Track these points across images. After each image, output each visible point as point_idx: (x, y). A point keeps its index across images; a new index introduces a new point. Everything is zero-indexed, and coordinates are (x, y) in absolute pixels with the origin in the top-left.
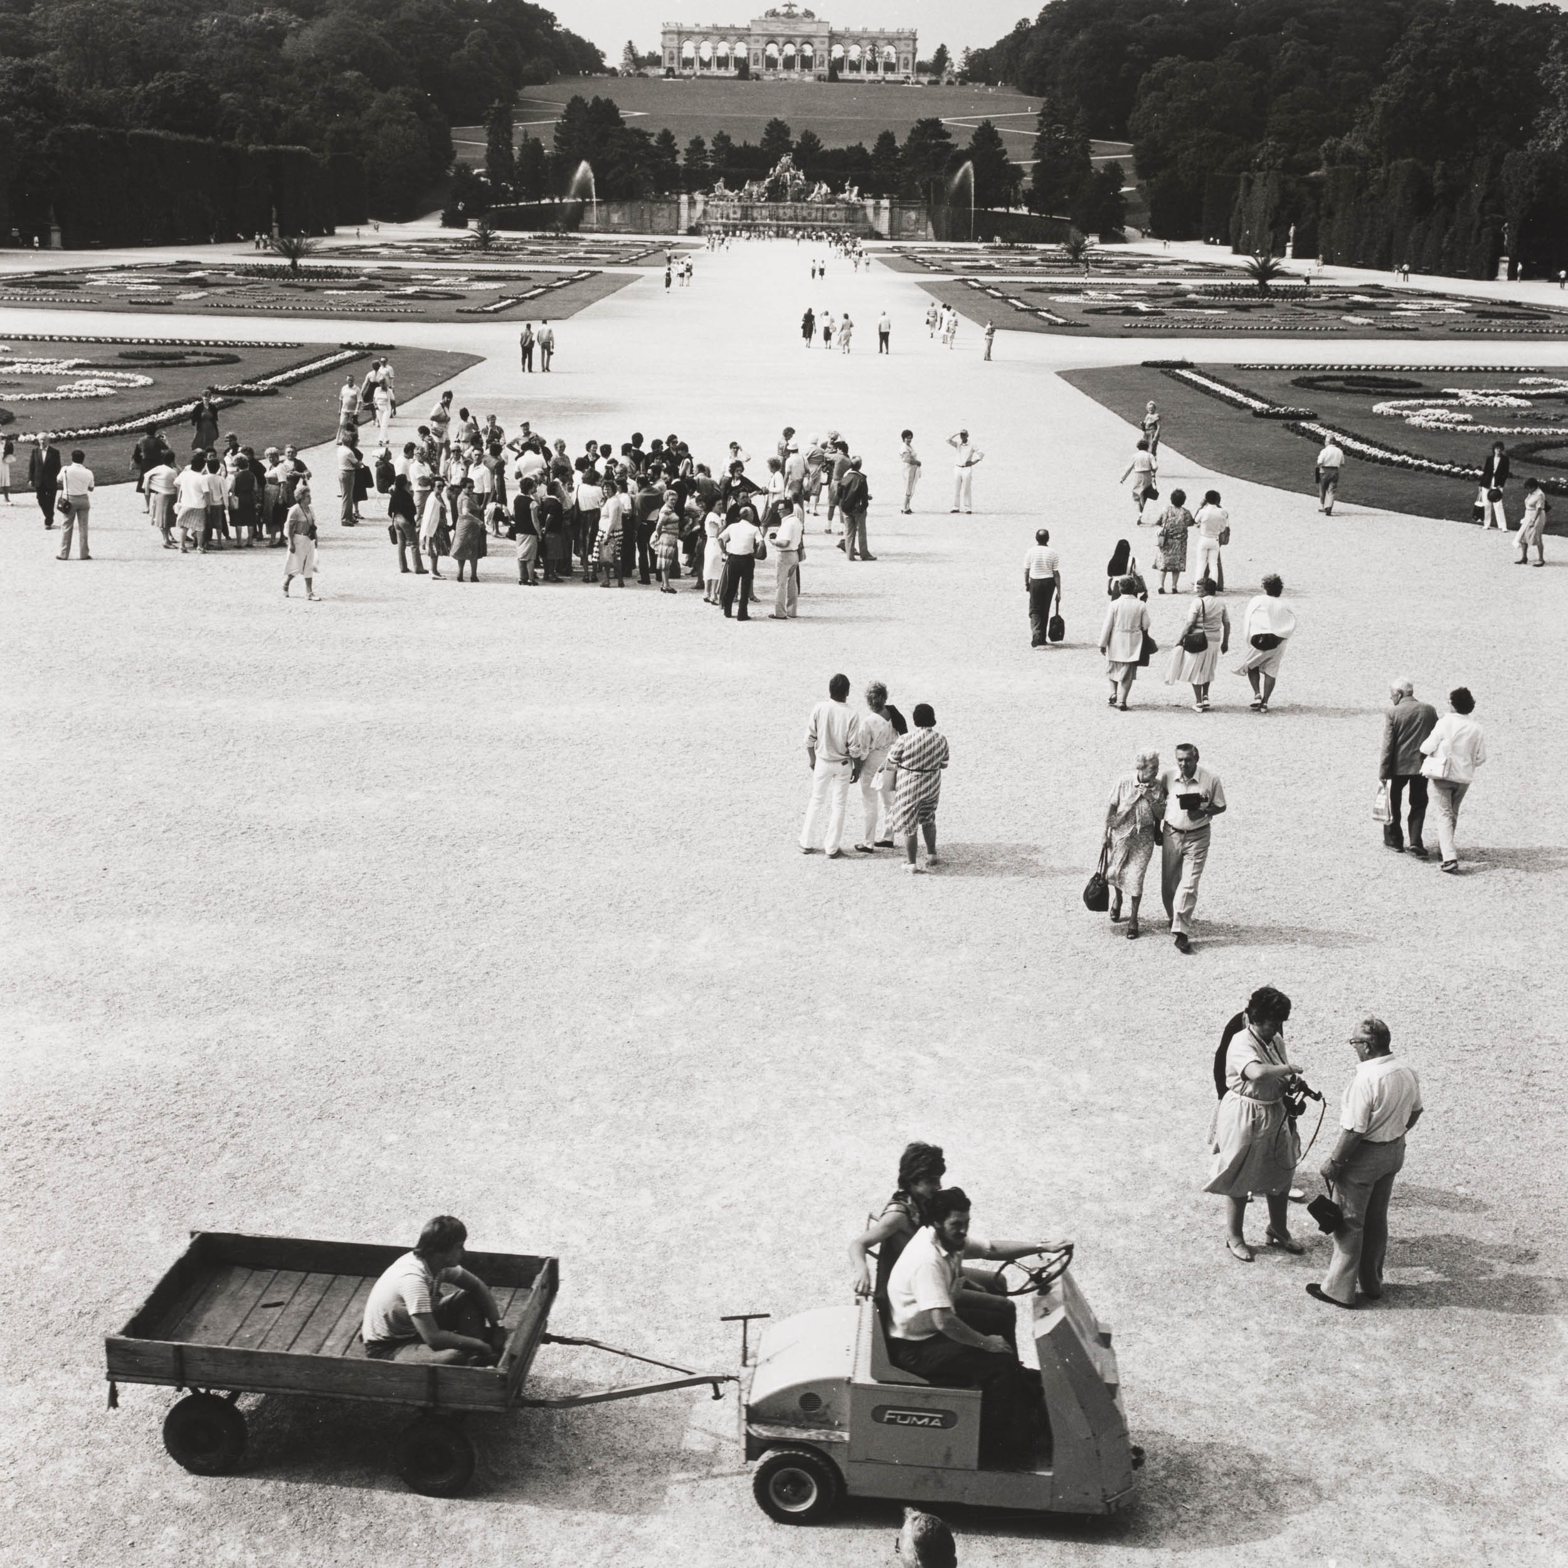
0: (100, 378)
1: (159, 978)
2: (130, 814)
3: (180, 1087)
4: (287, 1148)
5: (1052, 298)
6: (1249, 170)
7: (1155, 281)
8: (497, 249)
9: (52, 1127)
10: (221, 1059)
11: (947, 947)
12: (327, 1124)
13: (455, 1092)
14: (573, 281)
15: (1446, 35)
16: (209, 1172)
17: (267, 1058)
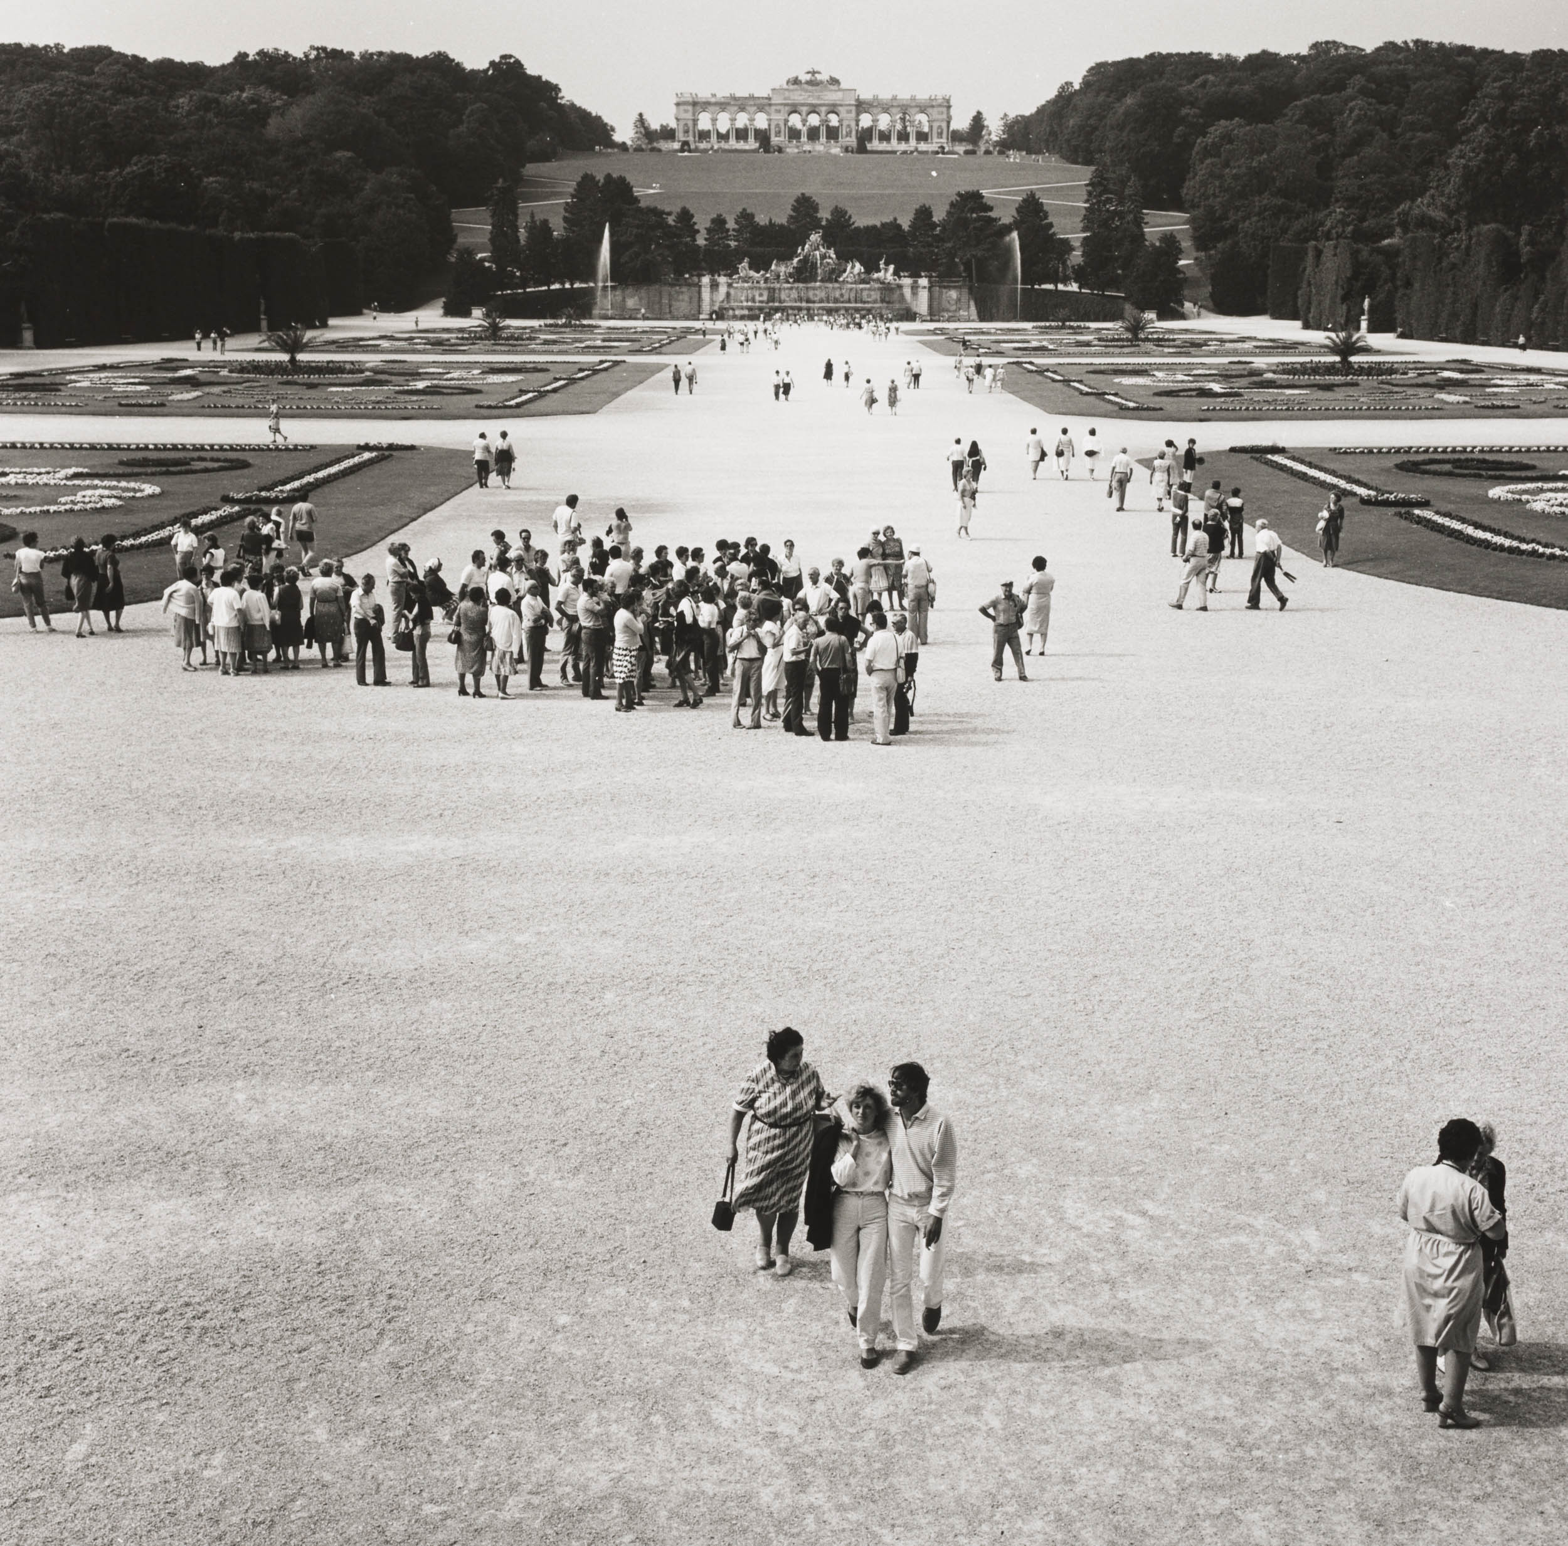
0: (105, 488)
1: (279, 1146)
2: (218, 965)
3: (322, 1267)
4: (450, 1333)
5: (1117, 380)
6: (1316, 239)
7: (1226, 360)
8: (507, 339)
9: (190, 1315)
10: (362, 1235)
11: (1137, 1093)
12: (490, 1306)
13: (624, 1267)
14: (595, 372)
15: (1526, 91)
16: (369, 1361)
17: (413, 1232)
